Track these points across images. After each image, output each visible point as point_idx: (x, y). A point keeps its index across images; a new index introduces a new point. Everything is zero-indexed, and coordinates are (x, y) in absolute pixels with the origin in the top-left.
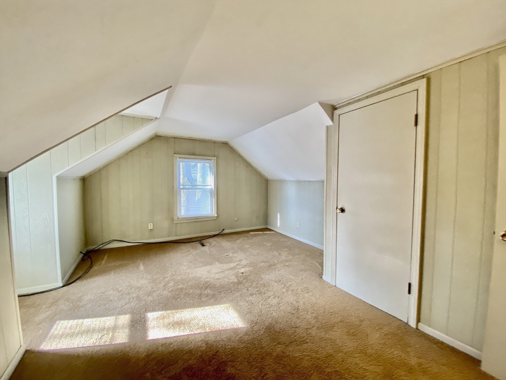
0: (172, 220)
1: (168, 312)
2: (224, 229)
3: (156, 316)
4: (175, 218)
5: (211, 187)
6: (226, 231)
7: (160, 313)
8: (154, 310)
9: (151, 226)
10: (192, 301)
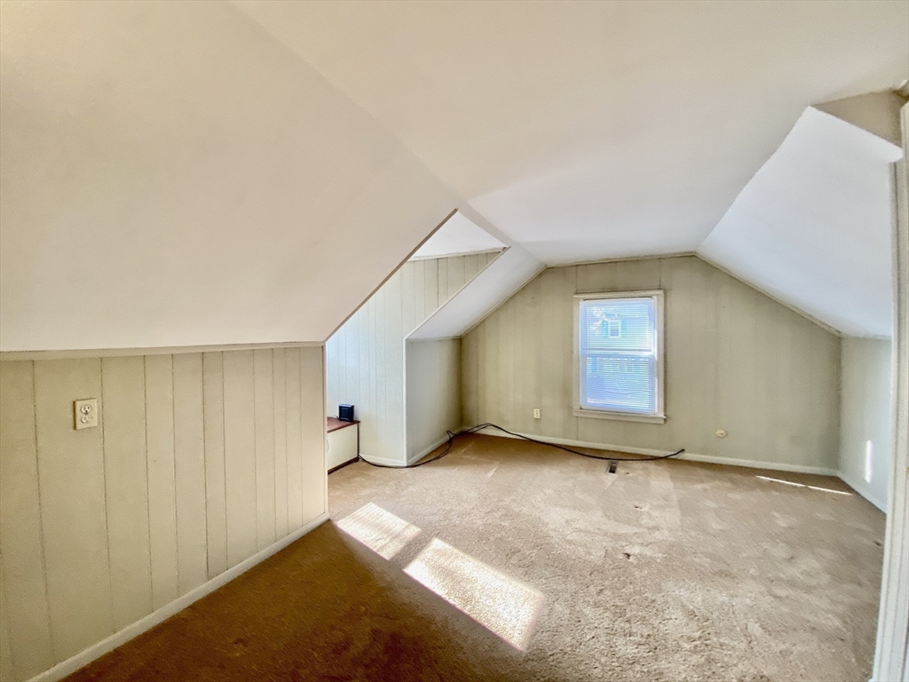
0: (570, 408)
1: (456, 551)
2: (683, 450)
3: (438, 548)
4: (576, 407)
5: (651, 353)
6: (687, 456)
7: (447, 546)
8: (444, 539)
9: (536, 413)
10: (494, 555)
